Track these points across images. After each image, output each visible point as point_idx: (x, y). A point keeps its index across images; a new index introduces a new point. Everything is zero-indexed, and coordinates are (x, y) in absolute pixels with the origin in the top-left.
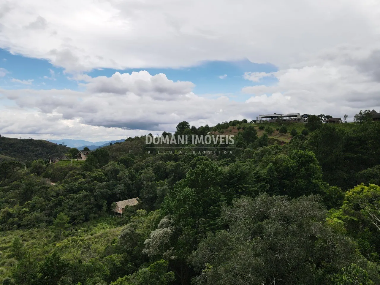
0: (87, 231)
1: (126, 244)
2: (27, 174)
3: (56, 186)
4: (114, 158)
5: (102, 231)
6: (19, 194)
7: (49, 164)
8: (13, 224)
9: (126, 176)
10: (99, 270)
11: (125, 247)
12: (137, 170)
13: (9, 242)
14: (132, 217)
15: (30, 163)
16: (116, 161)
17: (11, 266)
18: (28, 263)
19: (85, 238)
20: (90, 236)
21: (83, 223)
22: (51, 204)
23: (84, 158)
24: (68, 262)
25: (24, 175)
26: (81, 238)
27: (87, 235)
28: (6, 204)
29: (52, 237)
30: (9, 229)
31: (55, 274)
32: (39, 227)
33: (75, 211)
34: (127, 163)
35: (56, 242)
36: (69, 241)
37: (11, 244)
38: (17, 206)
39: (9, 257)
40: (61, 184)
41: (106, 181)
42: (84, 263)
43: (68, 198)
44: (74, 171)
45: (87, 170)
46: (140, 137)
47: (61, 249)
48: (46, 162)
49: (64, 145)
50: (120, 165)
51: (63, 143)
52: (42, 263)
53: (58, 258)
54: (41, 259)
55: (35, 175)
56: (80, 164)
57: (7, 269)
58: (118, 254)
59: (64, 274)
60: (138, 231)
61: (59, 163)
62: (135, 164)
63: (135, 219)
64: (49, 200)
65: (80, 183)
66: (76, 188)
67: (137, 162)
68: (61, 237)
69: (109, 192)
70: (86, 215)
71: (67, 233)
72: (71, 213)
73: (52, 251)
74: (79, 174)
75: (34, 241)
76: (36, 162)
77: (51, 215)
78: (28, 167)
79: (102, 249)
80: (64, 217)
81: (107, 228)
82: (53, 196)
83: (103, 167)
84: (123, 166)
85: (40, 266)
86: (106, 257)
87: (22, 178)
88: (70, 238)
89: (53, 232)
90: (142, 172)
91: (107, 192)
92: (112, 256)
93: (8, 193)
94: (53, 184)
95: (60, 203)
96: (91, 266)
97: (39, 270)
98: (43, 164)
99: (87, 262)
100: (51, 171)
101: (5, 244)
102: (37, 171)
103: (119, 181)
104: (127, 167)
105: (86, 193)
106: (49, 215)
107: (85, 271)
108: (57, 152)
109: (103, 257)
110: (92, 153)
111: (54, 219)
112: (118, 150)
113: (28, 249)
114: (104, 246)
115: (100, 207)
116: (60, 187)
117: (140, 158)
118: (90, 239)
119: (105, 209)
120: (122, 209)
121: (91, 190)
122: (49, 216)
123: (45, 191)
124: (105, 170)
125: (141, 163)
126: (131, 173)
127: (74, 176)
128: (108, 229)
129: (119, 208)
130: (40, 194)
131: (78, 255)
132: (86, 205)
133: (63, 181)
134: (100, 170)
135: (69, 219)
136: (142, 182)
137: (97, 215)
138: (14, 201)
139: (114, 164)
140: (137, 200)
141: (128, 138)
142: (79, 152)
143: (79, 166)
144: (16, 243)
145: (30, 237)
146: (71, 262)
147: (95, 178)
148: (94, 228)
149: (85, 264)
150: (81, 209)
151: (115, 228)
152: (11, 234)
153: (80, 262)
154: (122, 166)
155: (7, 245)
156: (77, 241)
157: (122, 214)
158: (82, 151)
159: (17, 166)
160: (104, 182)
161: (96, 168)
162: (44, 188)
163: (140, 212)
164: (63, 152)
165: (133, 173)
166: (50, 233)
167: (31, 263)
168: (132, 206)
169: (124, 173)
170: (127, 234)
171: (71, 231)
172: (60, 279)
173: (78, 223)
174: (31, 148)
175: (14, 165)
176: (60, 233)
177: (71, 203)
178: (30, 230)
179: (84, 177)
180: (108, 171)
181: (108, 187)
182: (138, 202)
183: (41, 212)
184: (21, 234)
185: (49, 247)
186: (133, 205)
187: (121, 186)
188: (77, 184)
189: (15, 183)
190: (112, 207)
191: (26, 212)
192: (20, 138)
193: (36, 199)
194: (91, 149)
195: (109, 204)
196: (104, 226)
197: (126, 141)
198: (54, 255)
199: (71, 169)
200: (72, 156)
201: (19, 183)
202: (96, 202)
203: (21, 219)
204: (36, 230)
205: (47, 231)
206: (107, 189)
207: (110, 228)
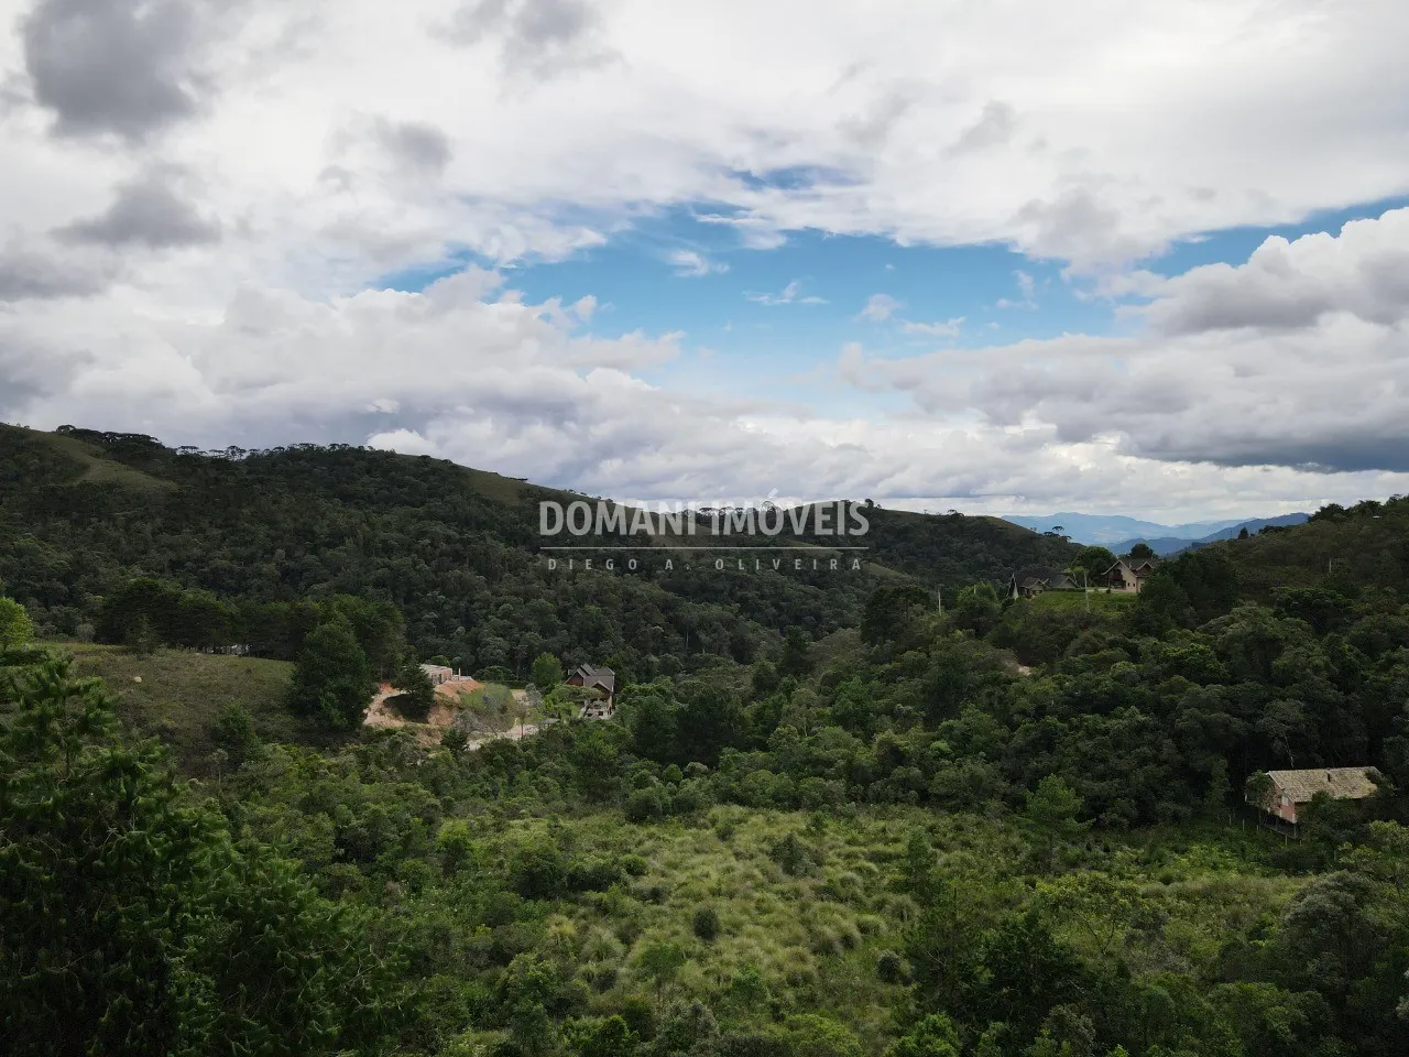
0: (1147, 862)
1: (1316, 953)
2: (946, 630)
3: (1035, 678)
4: (1261, 591)
5: (1205, 879)
6: (923, 691)
7: (1010, 602)
8: (905, 784)
9: (1317, 669)
10: (1197, 1026)
11: (1311, 968)
12: (1369, 647)
13: (896, 840)
14: (1347, 845)
15: (954, 595)
16: (1270, 603)
17: (902, 918)
18: (949, 924)
19: (1142, 889)
20: (1158, 886)
21: (1131, 827)
22: (1019, 740)
23: (1132, 586)
24: (1080, 957)
25: (936, 630)
26: (1122, 884)
27: (1148, 878)
28: (886, 719)
29: (1022, 857)
30: (896, 801)
31: (1036, 989)
32: (981, 811)
33: (1102, 777)
34: (1320, 616)
35: (1035, 877)
36: (1081, 884)
37: (900, 848)
38: (917, 731)
39: (897, 887)
40: (1050, 672)
41: (1222, 681)
42: (1137, 980)
43: (1077, 728)
44: (1096, 630)
45: (1145, 631)
46: (1383, 501)
47: (1055, 906)
48: (1001, 594)
49: (1061, 534)
50: (1288, 619)
51: (1056, 528)
52: (991, 934)
53: (1044, 933)
54: (989, 923)
55: (969, 636)
56: (1120, 608)
57: (892, 927)
58: (1280, 988)
59: (1067, 996)
60: (1374, 914)
61: (1046, 600)
62: (1360, 618)
63: (1360, 857)
64: (1013, 727)
65: (1119, 678)
66: (1106, 693)
67: (1368, 613)
68: (1054, 861)
69: (1238, 724)
70: (1141, 802)
71: (1074, 852)
72: (1086, 784)
73: (1024, 904)
74: (1112, 644)
75: (968, 855)
76: (971, 591)
77: (1020, 779)
78: (947, 607)
79: (1210, 947)
80: (1060, 791)
81: (1228, 868)
82: (1024, 713)
83: (1212, 622)
84: (1299, 625)
85: (987, 946)
86: (1230, 986)
87: (931, 642)
88: (1084, 874)
89: (1025, 837)
90: (1396, 655)
91: (1226, 726)
92: (1253, 986)
93: (892, 686)
94: (1025, 670)
95: (1047, 742)
96: (1163, 1000)
97: (983, 957)
98: (991, 598)
99: (1149, 979)
100: (1016, 628)
101: (886, 844)
102: (975, 621)
103: (1283, 686)
104: (1320, 630)
105: (1141, 718)
106: (1013, 778)
107: (1144, 1011)
108: (1036, 560)
109: (1214, 981)
110: (1165, 566)
111: (1029, 794)
112: (1277, 557)
113: (950, 877)
114: (1218, 938)
115: (1199, 781)
116: (1048, 684)
117: (1386, 593)
118: (1158, 895)
119: (1219, 790)
120: (1296, 804)
121: (1162, 710)
122: (1013, 782)
123: (998, 692)
124: (1220, 637)
125: (1393, 618)
126: (1336, 655)
127: (1096, 650)
128: (1234, 876)
129: (1280, 797)
130: (985, 701)
131: (1115, 944)
132: (1143, 761)
133: (1058, 663)
134: (1198, 635)
135: (1079, 801)
136: (1394, 699)
137: (1185, 810)
138: (909, 711)
139: (1256, 614)
140: (1370, 777)
141: (1323, 509)
142: (1115, 560)
143: (1114, 615)
144: (915, 850)
145: (954, 839)
146: (1090, 961)
147: (1179, 665)
148: (1176, 856)
149: (1140, 984)
150: (1122, 775)
151: (1263, 876)
152: (901, 816)
153: (1123, 971)
154: (1297, 625)
155: (890, 849)
156: (1108, 891)
157: (1298, 825)
158: (1124, 558)
159: (916, 602)
160: (1215, 682)
161: (1182, 624)
162: (996, 681)
163: (1385, 833)
164: (1057, 561)
165: (1351, 657)
166: (1015, 840)
167: (958, 926)
168: (1344, 801)
169: (1307, 652)
170: (1322, 913)
171: (1089, 849)
172: (1052, 1012)
173: (1114, 824)
174: (957, 543)
175: (908, 596)
176: (1047, 847)
177: (1086, 746)
178: (956, 816)
179: (1134, 655)
180: (1232, 639)
181: (1232, 705)
182: (1374, 787)
183: (988, 760)
184: (929, 823)
185: (1012, 886)
186: (1349, 795)
187: (1287, 710)
188: (1108, 683)
189: (910, 655)
190: (1252, 788)
191: (943, 754)
192: (921, 512)
193: (972, 716)
194: (1158, 552)
195: (1238, 775)
196: (1215, 857)
197: (1312, 519)
198: (1031, 921)
199: (1087, 622)
200: (1089, 576)
201: (923, 655)
202: (1179, 757)
203: (928, 773)
204: (972, 818)
205: (1007, 831)
206: (1226, 712)
207: (1241, 872)
